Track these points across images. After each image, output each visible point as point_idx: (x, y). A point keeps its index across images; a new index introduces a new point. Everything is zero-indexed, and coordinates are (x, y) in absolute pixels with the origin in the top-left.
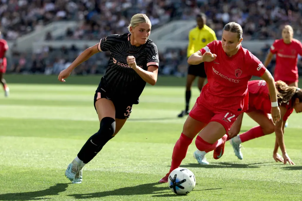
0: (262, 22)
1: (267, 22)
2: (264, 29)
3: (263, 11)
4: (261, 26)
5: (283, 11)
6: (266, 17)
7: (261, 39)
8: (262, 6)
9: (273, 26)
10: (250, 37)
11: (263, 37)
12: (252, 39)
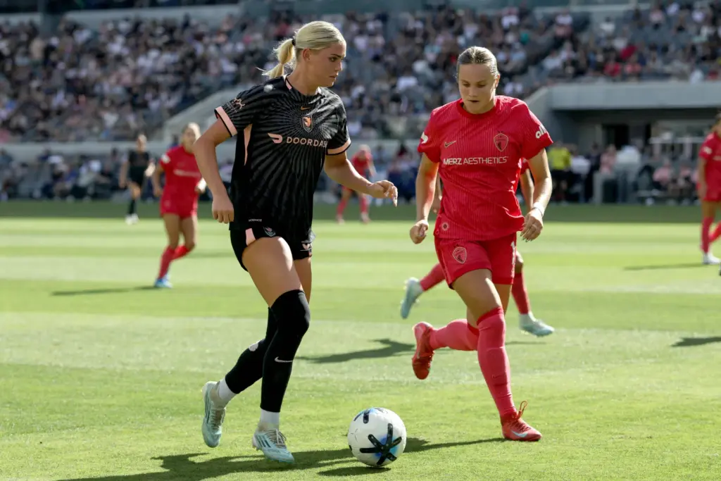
0: (38, 114)
1: (46, 114)
2: (41, 126)
3: (39, 97)
4: (37, 121)
5: (71, 97)
6: (44, 106)
7: (38, 141)
8: (39, 89)
9: (55, 119)
10: (19, 137)
11: (40, 138)
12: (24, 141)
